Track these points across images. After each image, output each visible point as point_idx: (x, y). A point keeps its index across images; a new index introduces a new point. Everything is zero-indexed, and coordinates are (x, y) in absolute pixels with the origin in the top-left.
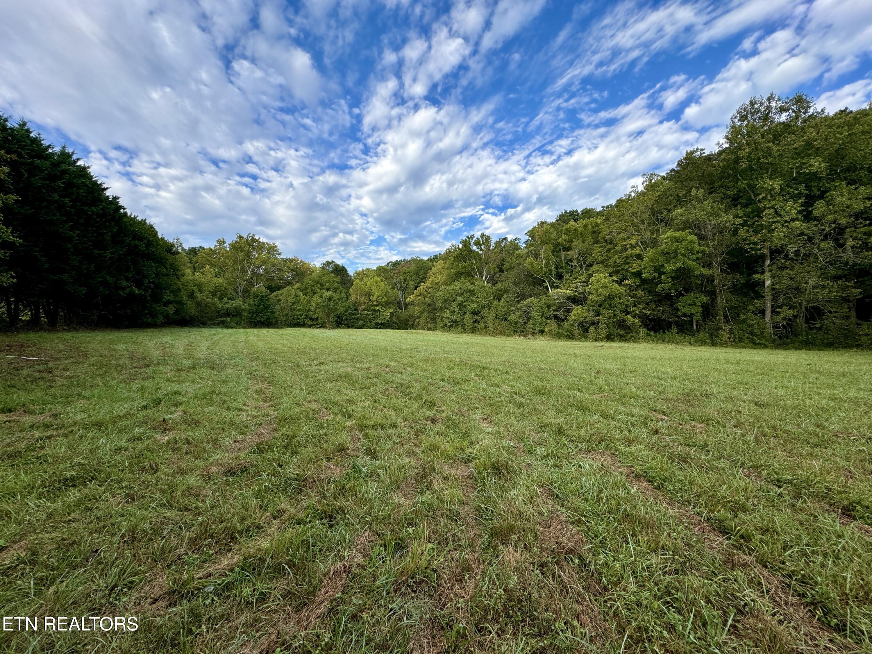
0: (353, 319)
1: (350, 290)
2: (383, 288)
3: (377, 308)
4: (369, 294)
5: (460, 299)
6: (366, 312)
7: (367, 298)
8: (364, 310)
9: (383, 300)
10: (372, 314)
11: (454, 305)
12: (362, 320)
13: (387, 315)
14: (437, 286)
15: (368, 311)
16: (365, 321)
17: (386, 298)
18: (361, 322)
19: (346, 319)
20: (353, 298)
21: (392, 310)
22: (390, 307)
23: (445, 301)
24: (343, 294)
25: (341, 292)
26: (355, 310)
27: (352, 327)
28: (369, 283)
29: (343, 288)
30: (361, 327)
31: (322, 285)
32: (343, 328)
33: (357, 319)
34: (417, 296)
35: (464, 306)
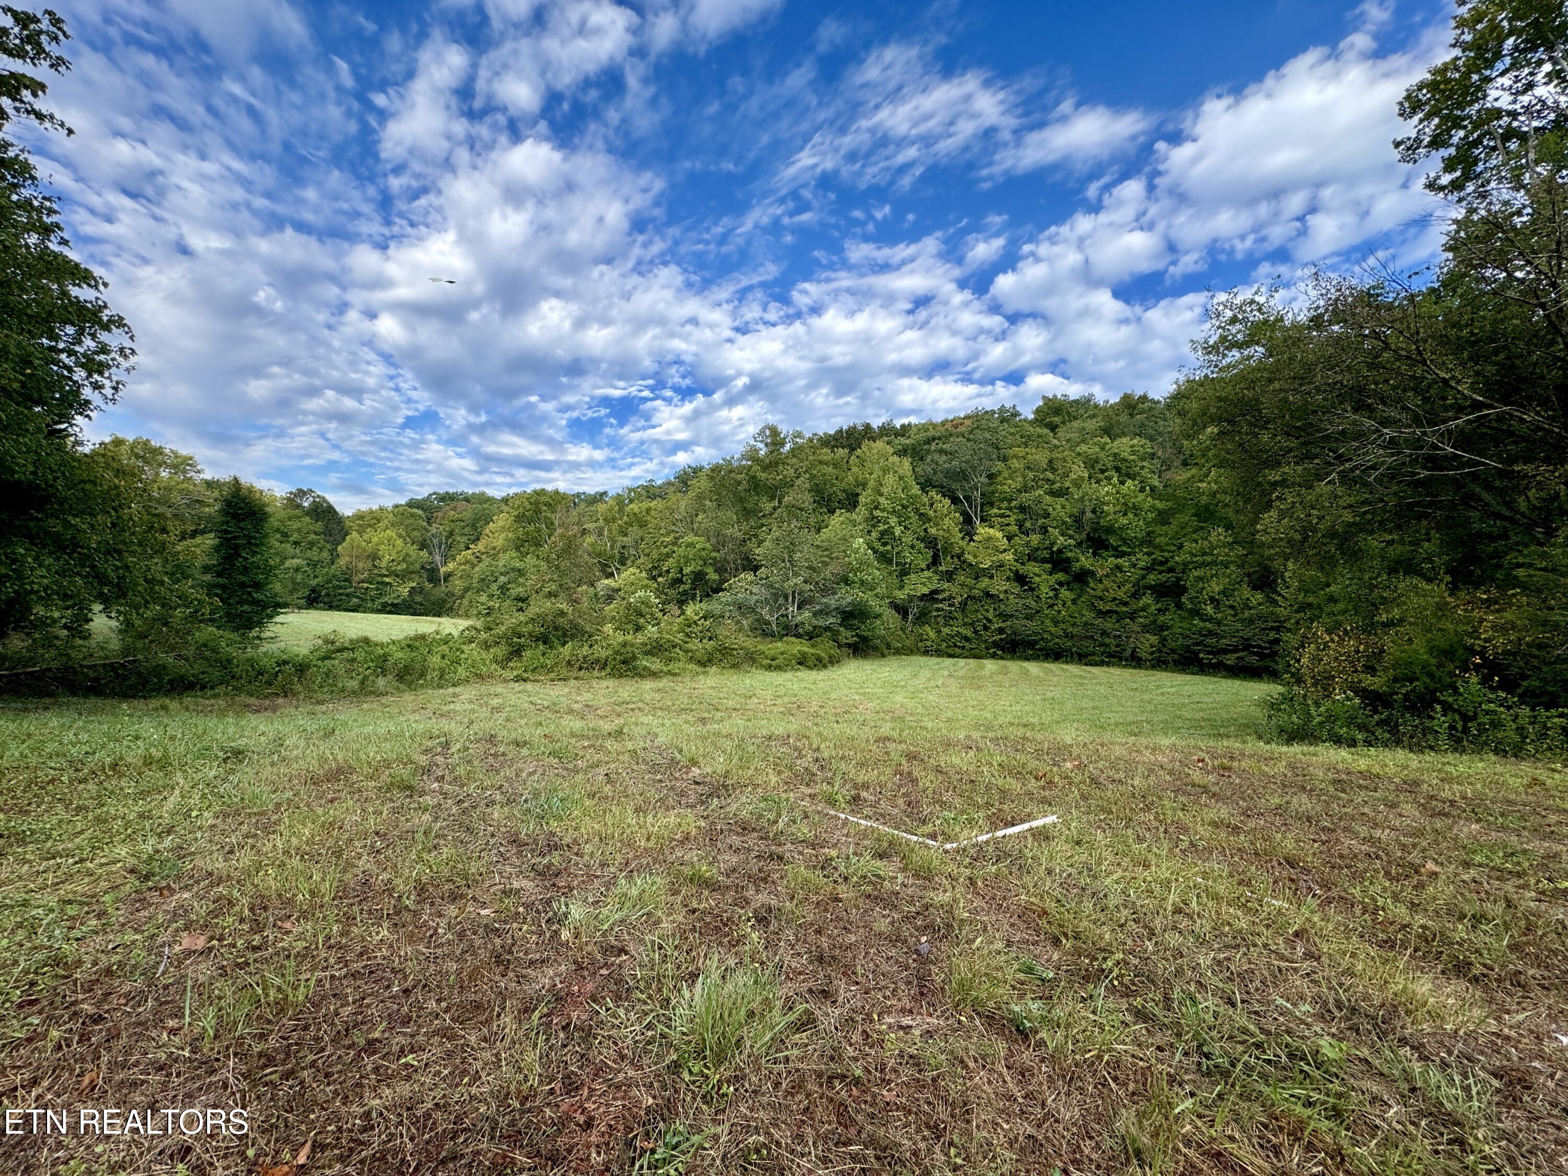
0: (341, 594)
1: (339, 548)
2: (399, 548)
3: (387, 580)
4: (374, 557)
5: (503, 579)
6: (366, 585)
7: (369, 564)
8: (363, 581)
9: (399, 568)
10: (377, 589)
11: (494, 587)
12: (357, 597)
13: (404, 591)
14: (494, 554)
15: (370, 583)
16: (362, 600)
17: (404, 566)
18: (355, 600)
19: (328, 595)
20: (342, 562)
21: (414, 585)
22: (410, 579)
23: (483, 580)
24: (325, 554)
25: (321, 549)
26: (346, 580)
27: (338, 608)
28: (375, 539)
29: (327, 542)
30: (354, 610)
31: (285, 535)
32: (320, 609)
33: (348, 595)
34: (461, 564)
35: (508, 590)
